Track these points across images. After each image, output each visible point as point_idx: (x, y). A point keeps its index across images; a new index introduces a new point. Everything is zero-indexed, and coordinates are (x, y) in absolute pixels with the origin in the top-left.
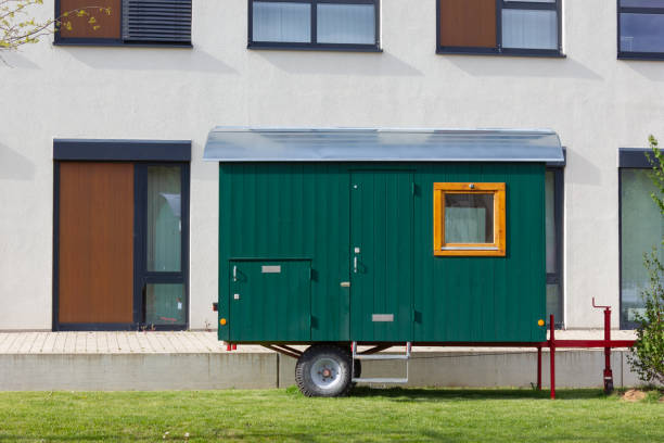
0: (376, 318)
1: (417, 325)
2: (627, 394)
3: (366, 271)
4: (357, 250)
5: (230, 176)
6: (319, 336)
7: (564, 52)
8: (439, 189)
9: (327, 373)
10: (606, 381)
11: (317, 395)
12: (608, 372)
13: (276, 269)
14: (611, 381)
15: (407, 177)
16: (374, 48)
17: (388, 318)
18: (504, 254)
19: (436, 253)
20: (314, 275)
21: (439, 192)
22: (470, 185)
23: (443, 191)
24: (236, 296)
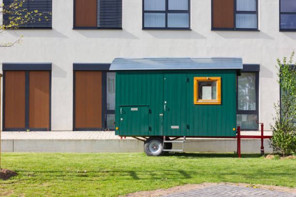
0: (173, 127)
1: (188, 130)
2: (268, 156)
3: (169, 110)
4: (165, 102)
5: (119, 75)
6: (152, 134)
7: (259, 29)
8: (196, 80)
9: (155, 148)
10: (261, 151)
11: (152, 155)
12: (262, 148)
13: (136, 109)
14: (263, 151)
15: (184, 75)
16: (188, 29)
17: (177, 127)
18: (220, 104)
19: (195, 103)
20: (150, 111)
21: (196, 81)
22: (207, 78)
23: (197, 80)
24: (122, 119)
